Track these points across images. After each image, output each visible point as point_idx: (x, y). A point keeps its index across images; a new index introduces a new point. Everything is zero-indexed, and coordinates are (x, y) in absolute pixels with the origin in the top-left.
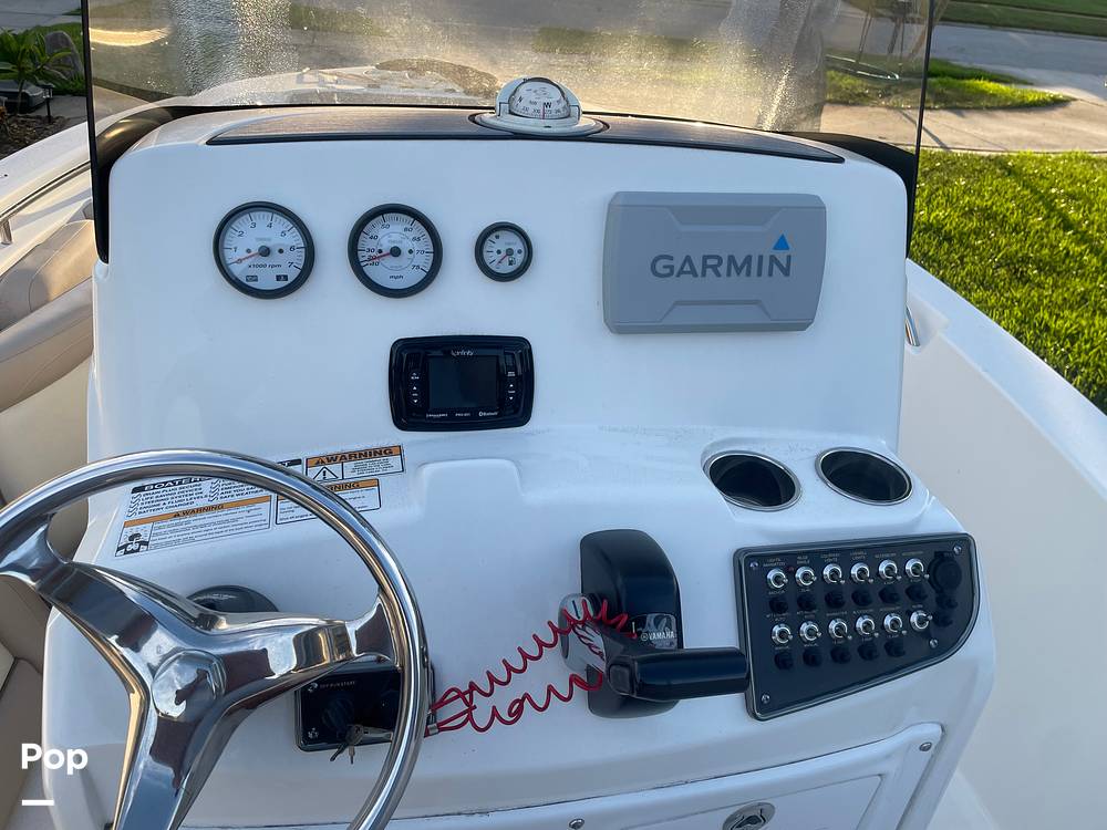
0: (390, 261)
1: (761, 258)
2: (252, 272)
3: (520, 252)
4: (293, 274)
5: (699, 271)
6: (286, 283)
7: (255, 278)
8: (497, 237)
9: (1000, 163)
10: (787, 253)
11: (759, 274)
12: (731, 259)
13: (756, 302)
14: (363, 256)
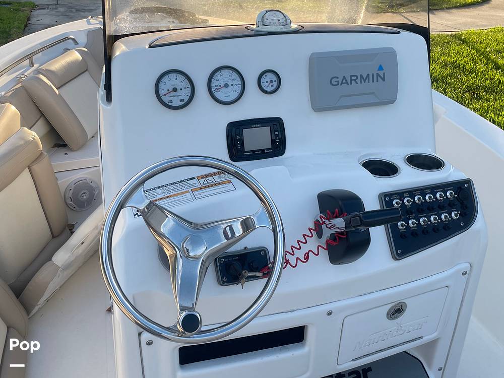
0: (224, 90)
1: (373, 75)
2: (171, 99)
3: (275, 81)
4: (186, 99)
5: (349, 82)
6: (184, 103)
7: (171, 102)
8: (266, 76)
9: (458, 37)
10: (383, 71)
11: (373, 82)
12: (361, 76)
13: (373, 93)
14: (213, 88)
